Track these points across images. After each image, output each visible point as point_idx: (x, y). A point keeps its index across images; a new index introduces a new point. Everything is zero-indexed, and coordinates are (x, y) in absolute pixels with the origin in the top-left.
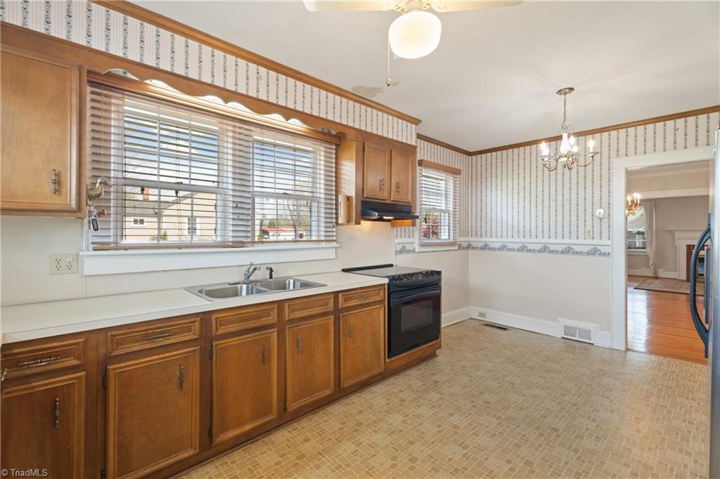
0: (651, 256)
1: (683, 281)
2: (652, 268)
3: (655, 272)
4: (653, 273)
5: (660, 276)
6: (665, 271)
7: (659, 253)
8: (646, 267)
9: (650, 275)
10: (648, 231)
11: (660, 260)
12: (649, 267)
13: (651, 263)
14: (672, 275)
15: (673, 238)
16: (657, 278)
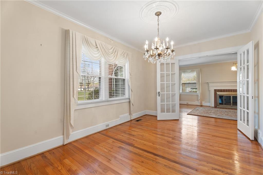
0: (199, 95)
1: (212, 107)
2: (200, 101)
3: (201, 103)
4: (200, 104)
5: (203, 105)
6: (205, 102)
7: (203, 94)
8: (197, 101)
9: (199, 105)
10: (198, 83)
11: (203, 97)
12: (198, 101)
13: (199, 98)
14: (208, 104)
15: (209, 86)
16: (202, 106)
